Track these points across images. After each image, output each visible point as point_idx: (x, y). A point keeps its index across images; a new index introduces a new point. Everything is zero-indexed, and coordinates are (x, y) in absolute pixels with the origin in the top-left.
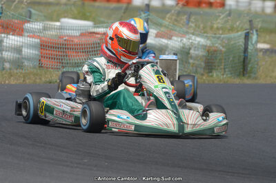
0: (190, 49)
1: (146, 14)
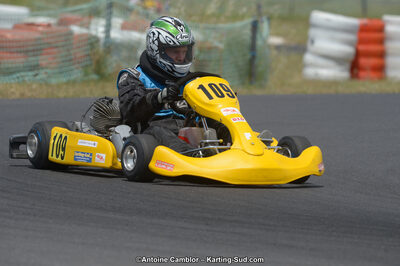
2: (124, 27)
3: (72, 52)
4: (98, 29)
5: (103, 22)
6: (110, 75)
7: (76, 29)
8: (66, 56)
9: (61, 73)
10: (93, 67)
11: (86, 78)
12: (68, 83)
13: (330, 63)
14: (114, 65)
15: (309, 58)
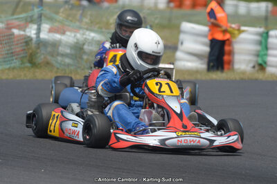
0: (84, 44)
1: (40, 9)
2: (51, 31)
3: (12, 47)
4: (31, 32)
5: (35, 27)
6: (39, 64)
7: (16, 32)
8: (8, 50)
9: (5, 62)
10: (28, 58)
11: (22, 66)
12: (9, 69)
13: (194, 58)
14: (42, 57)
15: (179, 54)
